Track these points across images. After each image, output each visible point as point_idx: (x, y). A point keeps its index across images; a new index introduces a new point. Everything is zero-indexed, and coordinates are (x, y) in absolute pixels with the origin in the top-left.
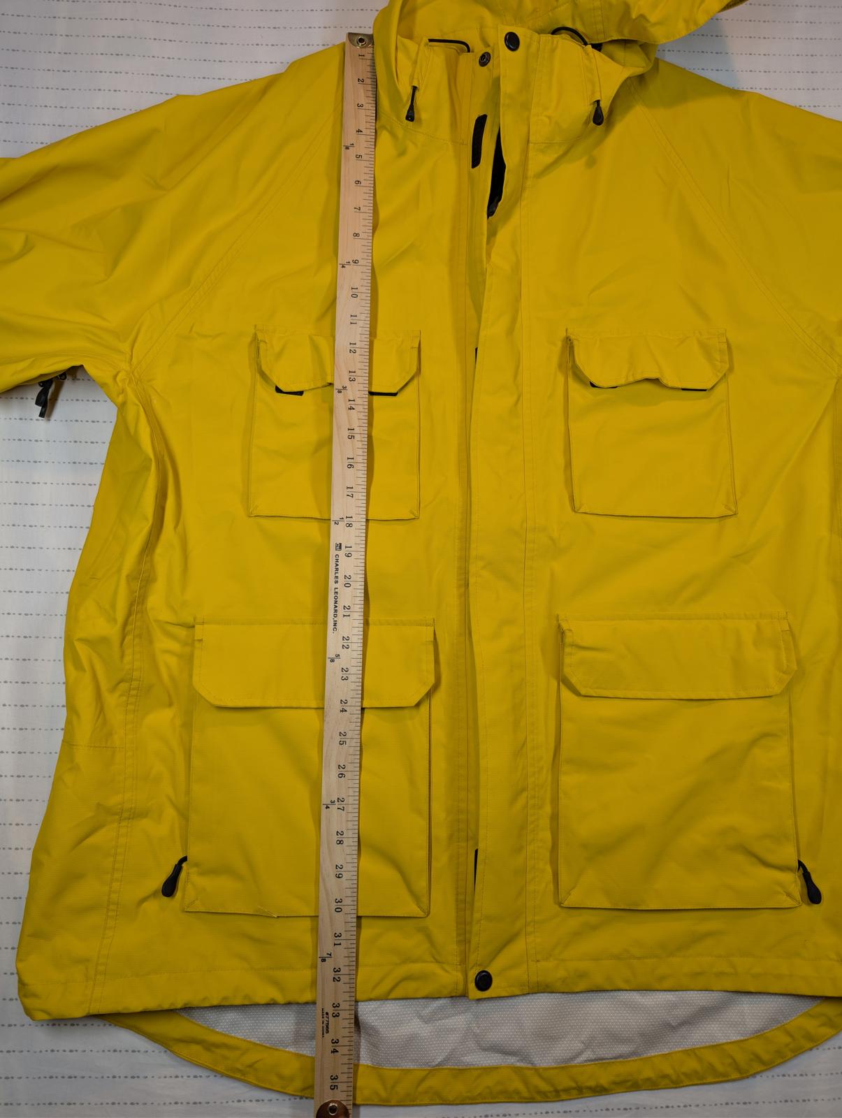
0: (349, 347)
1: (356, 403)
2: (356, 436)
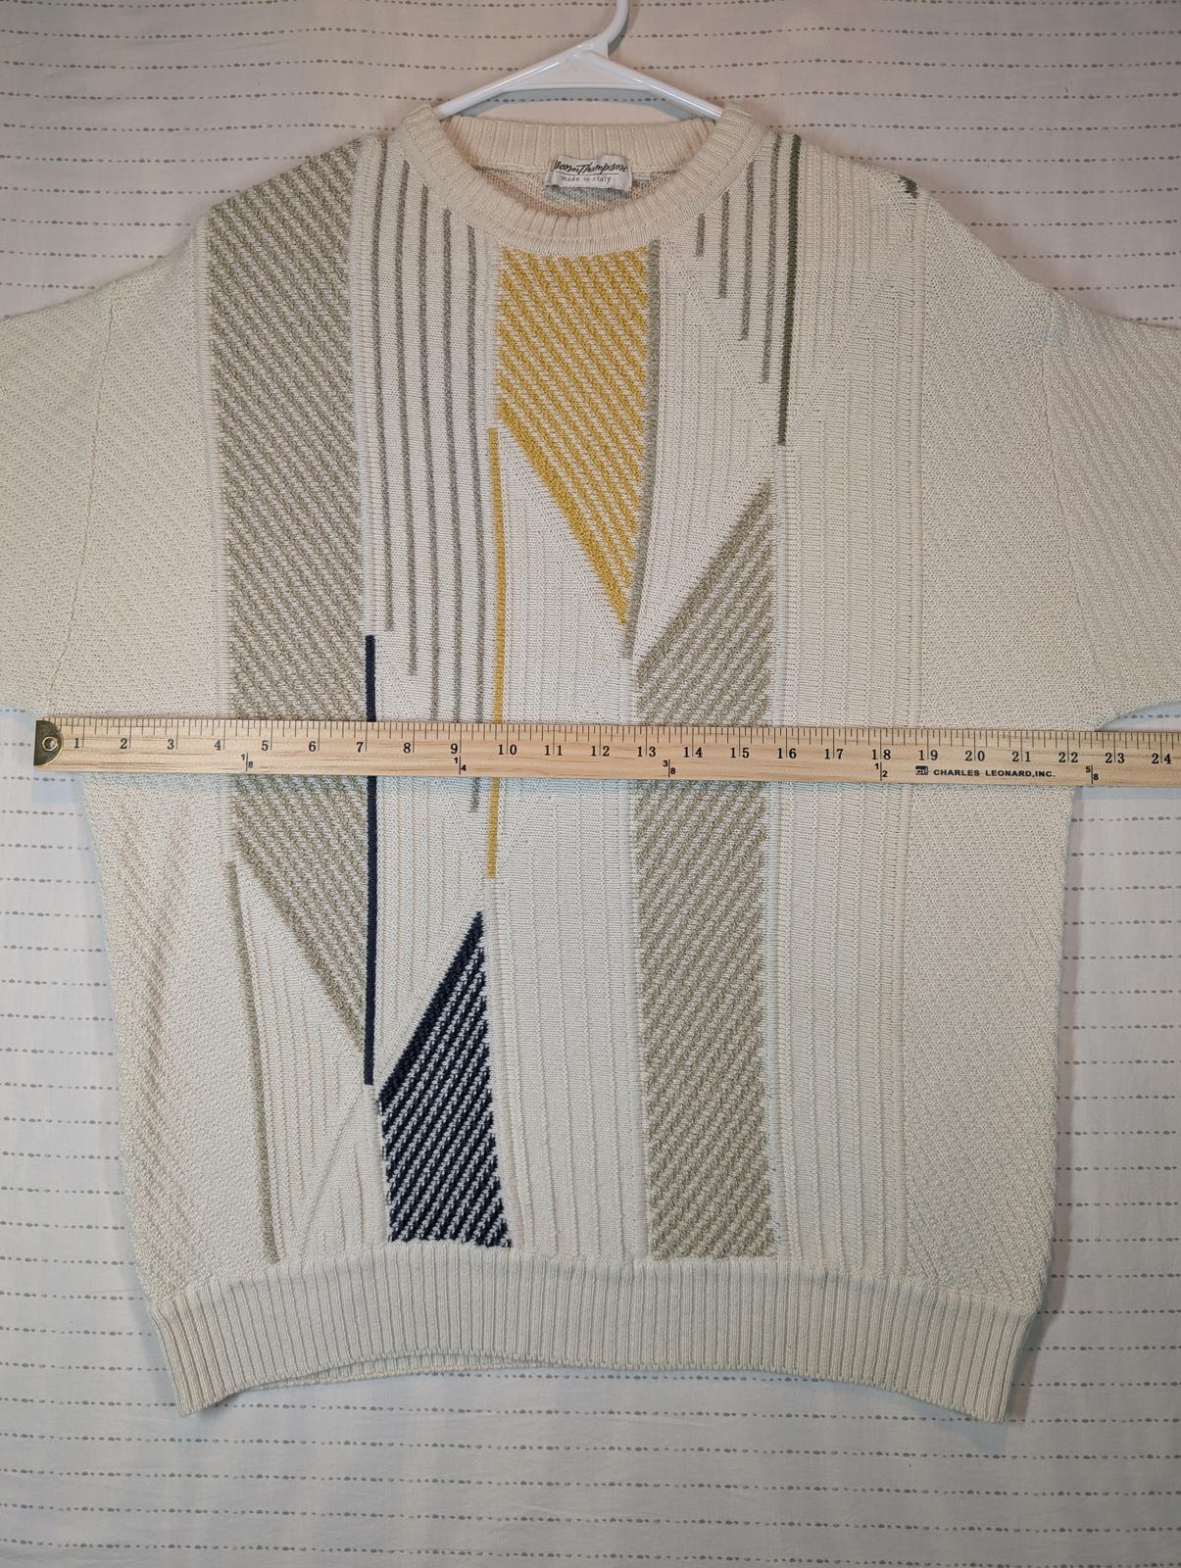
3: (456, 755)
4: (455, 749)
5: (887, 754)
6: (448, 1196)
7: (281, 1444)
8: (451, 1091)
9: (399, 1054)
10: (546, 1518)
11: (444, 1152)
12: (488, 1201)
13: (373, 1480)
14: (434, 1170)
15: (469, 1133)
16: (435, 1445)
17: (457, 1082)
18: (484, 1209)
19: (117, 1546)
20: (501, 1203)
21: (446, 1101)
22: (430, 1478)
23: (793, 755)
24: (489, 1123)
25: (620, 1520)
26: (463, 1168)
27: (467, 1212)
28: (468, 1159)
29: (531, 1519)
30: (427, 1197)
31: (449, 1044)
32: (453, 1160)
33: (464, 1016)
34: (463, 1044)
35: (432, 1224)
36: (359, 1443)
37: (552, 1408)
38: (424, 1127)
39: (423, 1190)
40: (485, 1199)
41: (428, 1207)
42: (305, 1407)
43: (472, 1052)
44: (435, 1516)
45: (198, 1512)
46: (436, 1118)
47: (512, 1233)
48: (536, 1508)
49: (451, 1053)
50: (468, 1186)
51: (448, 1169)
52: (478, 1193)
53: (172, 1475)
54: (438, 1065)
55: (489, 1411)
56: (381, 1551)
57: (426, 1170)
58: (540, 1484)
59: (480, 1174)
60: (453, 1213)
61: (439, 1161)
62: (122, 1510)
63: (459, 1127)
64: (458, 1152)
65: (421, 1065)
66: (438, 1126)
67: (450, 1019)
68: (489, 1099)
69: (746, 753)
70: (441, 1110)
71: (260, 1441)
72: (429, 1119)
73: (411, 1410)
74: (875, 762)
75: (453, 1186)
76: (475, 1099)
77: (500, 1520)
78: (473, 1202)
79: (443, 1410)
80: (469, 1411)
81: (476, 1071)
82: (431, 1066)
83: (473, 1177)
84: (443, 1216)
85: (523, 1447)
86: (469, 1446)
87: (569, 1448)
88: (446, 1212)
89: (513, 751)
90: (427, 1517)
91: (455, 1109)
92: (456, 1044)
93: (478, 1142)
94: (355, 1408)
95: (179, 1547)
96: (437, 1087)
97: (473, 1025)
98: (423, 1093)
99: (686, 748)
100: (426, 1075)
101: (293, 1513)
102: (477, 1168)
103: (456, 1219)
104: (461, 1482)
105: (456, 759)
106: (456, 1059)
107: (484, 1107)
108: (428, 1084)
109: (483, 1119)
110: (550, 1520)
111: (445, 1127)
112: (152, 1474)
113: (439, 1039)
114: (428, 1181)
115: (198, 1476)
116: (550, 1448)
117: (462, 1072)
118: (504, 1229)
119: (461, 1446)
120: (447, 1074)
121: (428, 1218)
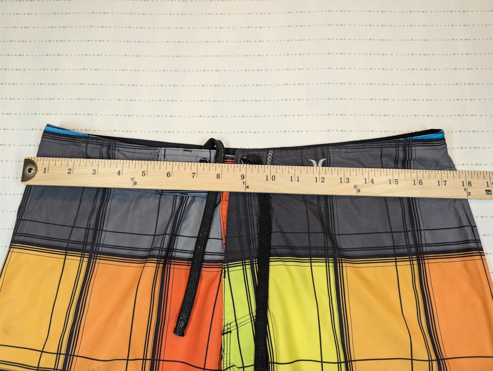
0: (319, 182)
1: (367, 178)
2: (395, 178)
3: (244, 180)
4: (243, 177)
5: (470, 184)
23: (421, 183)
69: (396, 181)
74: (464, 187)
89: (274, 179)
99: (365, 179)
105: (244, 182)
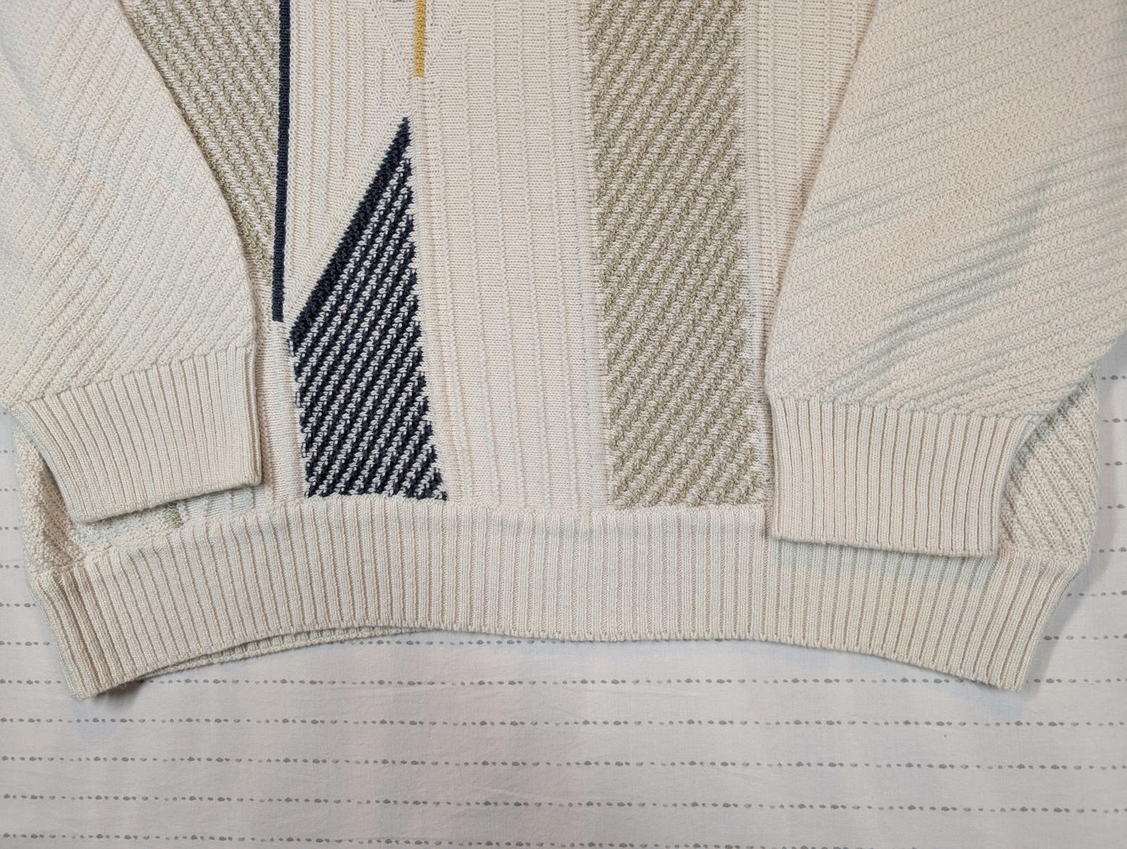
6: (372, 444)
7: (213, 723)
8: (373, 325)
9: (313, 285)
10: (512, 802)
11: (365, 394)
12: (418, 448)
13: (316, 761)
14: (354, 417)
15: (394, 372)
16: (383, 722)
17: (379, 314)
18: (414, 457)
19: (42, 836)
20: (433, 451)
21: (367, 336)
22: (380, 758)
24: (418, 359)
25: (599, 804)
26: (388, 412)
27: (395, 461)
28: (394, 401)
29: (496, 804)
30: (347, 447)
31: (370, 271)
32: (377, 404)
33: (388, 238)
34: (386, 270)
35: (355, 476)
36: (298, 721)
37: (515, 678)
38: (342, 368)
39: (343, 438)
40: (415, 446)
41: (350, 458)
42: (237, 681)
43: (397, 278)
44: (387, 802)
45: (126, 798)
46: (356, 356)
47: (448, 485)
48: (500, 791)
49: (373, 282)
50: (394, 431)
51: (371, 414)
52: (406, 439)
53: (97, 759)
54: (357, 296)
55: (443, 683)
56: (327, 840)
57: (346, 416)
58: (504, 764)
59: (407, 418)
60: (378, 463)
61: (361, 405)
62: (46, 797)
63: (382, 364)
64: (383, 394)
65: (338, 297)
66: (358, 366)
67: (371, 242)
68: (417, 332)
70: (361, 346)
71: (189, 720)
72: (347, 358)
73: (354, 683)
75: (378, 432)
76: (401, 332)
77: (459, 805)
78: (401, 449)
79: (390, 683)
80: (420, 683)
81: (402, 300)
82: (349, 297)
83: (400, 421)
84: (367, 467)
85: (483, 723)
86: (421, 723)
87: (536, 723)
88: (370, 463)
90: (378, 802)
91: (378, 345)
92: (378, 271)
93: (405, 381)
94: (292, 682)
95: (108, 837)
96: (356, 321)
97: (398, 248)
98: (340, 328)
100: (343, 308)
101: (229, 799)
102: (405, 411)
103: (382, 470)
104: (414, 763)
106: (378, 287)
107: (412, 341)
108: (346, 318)
109: (411, 355)
110: (518, 804)
111: (366, 365)
112: (76, 758)
113: (358, 266)
114: (349, 428)
115: (125, 759)
116: (514, 724)
117: (385, 302)
118: (437, 480)
119: (413, 723)
120: (368, 305)
121: (349, 470)
